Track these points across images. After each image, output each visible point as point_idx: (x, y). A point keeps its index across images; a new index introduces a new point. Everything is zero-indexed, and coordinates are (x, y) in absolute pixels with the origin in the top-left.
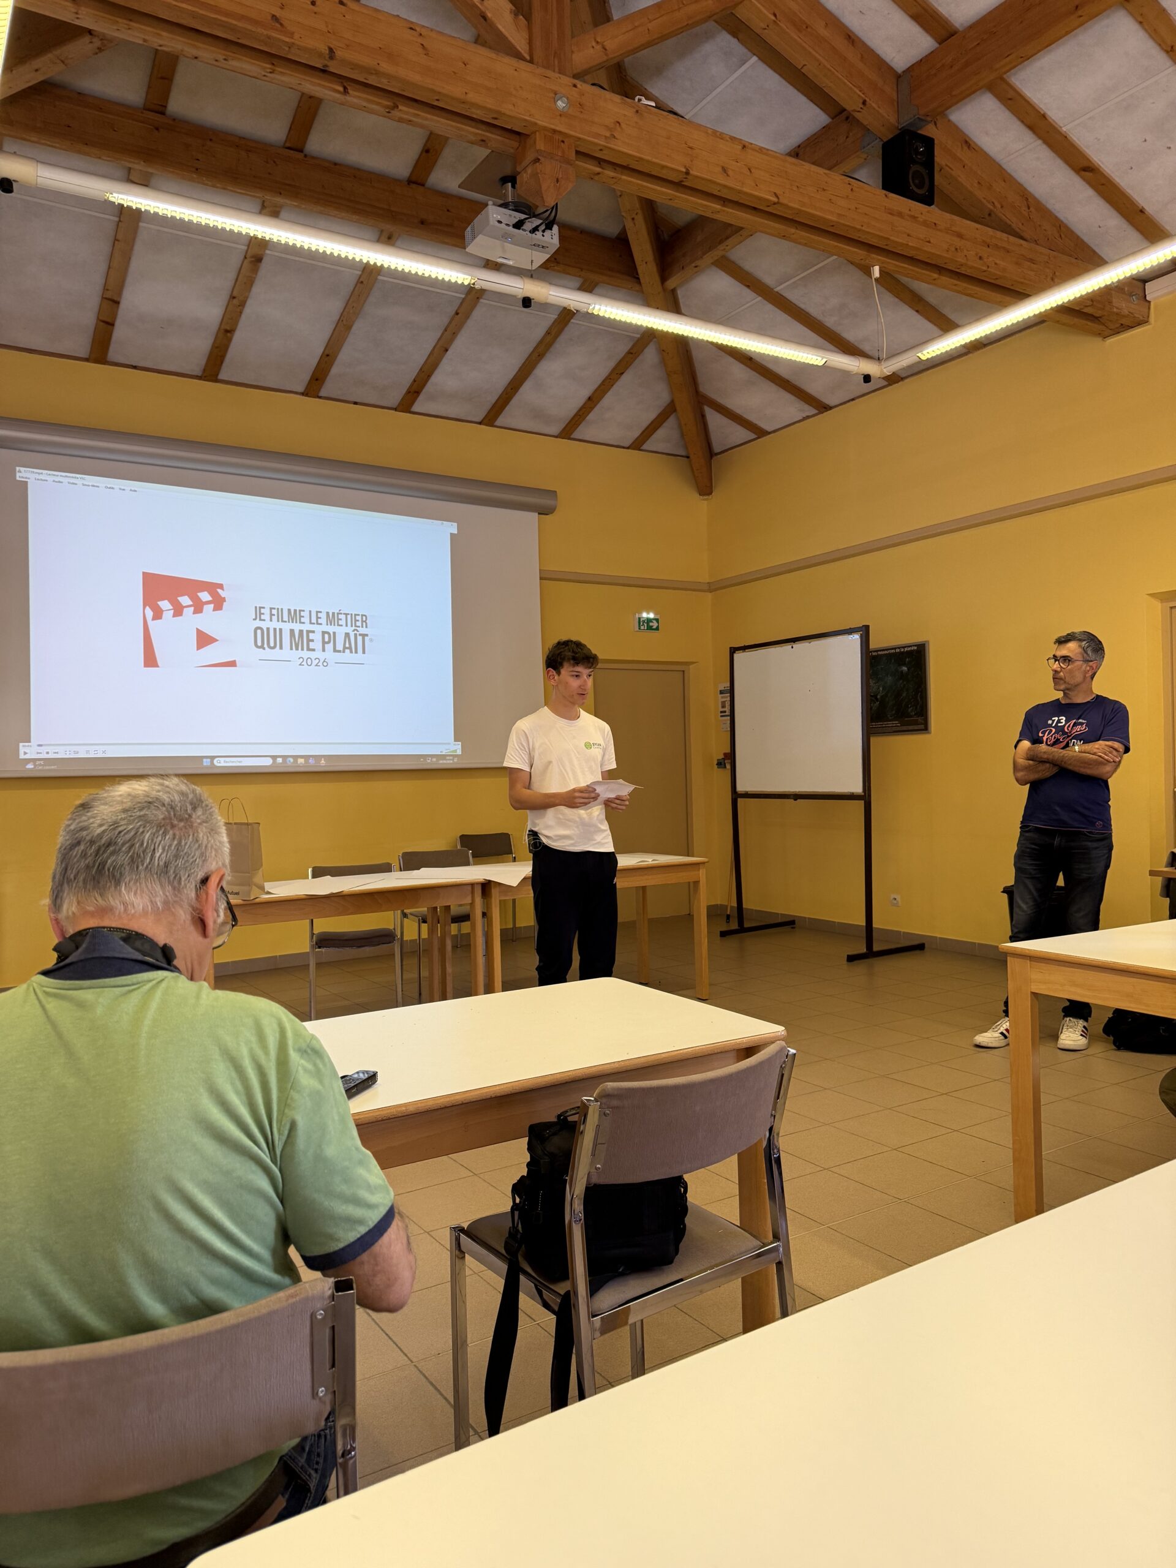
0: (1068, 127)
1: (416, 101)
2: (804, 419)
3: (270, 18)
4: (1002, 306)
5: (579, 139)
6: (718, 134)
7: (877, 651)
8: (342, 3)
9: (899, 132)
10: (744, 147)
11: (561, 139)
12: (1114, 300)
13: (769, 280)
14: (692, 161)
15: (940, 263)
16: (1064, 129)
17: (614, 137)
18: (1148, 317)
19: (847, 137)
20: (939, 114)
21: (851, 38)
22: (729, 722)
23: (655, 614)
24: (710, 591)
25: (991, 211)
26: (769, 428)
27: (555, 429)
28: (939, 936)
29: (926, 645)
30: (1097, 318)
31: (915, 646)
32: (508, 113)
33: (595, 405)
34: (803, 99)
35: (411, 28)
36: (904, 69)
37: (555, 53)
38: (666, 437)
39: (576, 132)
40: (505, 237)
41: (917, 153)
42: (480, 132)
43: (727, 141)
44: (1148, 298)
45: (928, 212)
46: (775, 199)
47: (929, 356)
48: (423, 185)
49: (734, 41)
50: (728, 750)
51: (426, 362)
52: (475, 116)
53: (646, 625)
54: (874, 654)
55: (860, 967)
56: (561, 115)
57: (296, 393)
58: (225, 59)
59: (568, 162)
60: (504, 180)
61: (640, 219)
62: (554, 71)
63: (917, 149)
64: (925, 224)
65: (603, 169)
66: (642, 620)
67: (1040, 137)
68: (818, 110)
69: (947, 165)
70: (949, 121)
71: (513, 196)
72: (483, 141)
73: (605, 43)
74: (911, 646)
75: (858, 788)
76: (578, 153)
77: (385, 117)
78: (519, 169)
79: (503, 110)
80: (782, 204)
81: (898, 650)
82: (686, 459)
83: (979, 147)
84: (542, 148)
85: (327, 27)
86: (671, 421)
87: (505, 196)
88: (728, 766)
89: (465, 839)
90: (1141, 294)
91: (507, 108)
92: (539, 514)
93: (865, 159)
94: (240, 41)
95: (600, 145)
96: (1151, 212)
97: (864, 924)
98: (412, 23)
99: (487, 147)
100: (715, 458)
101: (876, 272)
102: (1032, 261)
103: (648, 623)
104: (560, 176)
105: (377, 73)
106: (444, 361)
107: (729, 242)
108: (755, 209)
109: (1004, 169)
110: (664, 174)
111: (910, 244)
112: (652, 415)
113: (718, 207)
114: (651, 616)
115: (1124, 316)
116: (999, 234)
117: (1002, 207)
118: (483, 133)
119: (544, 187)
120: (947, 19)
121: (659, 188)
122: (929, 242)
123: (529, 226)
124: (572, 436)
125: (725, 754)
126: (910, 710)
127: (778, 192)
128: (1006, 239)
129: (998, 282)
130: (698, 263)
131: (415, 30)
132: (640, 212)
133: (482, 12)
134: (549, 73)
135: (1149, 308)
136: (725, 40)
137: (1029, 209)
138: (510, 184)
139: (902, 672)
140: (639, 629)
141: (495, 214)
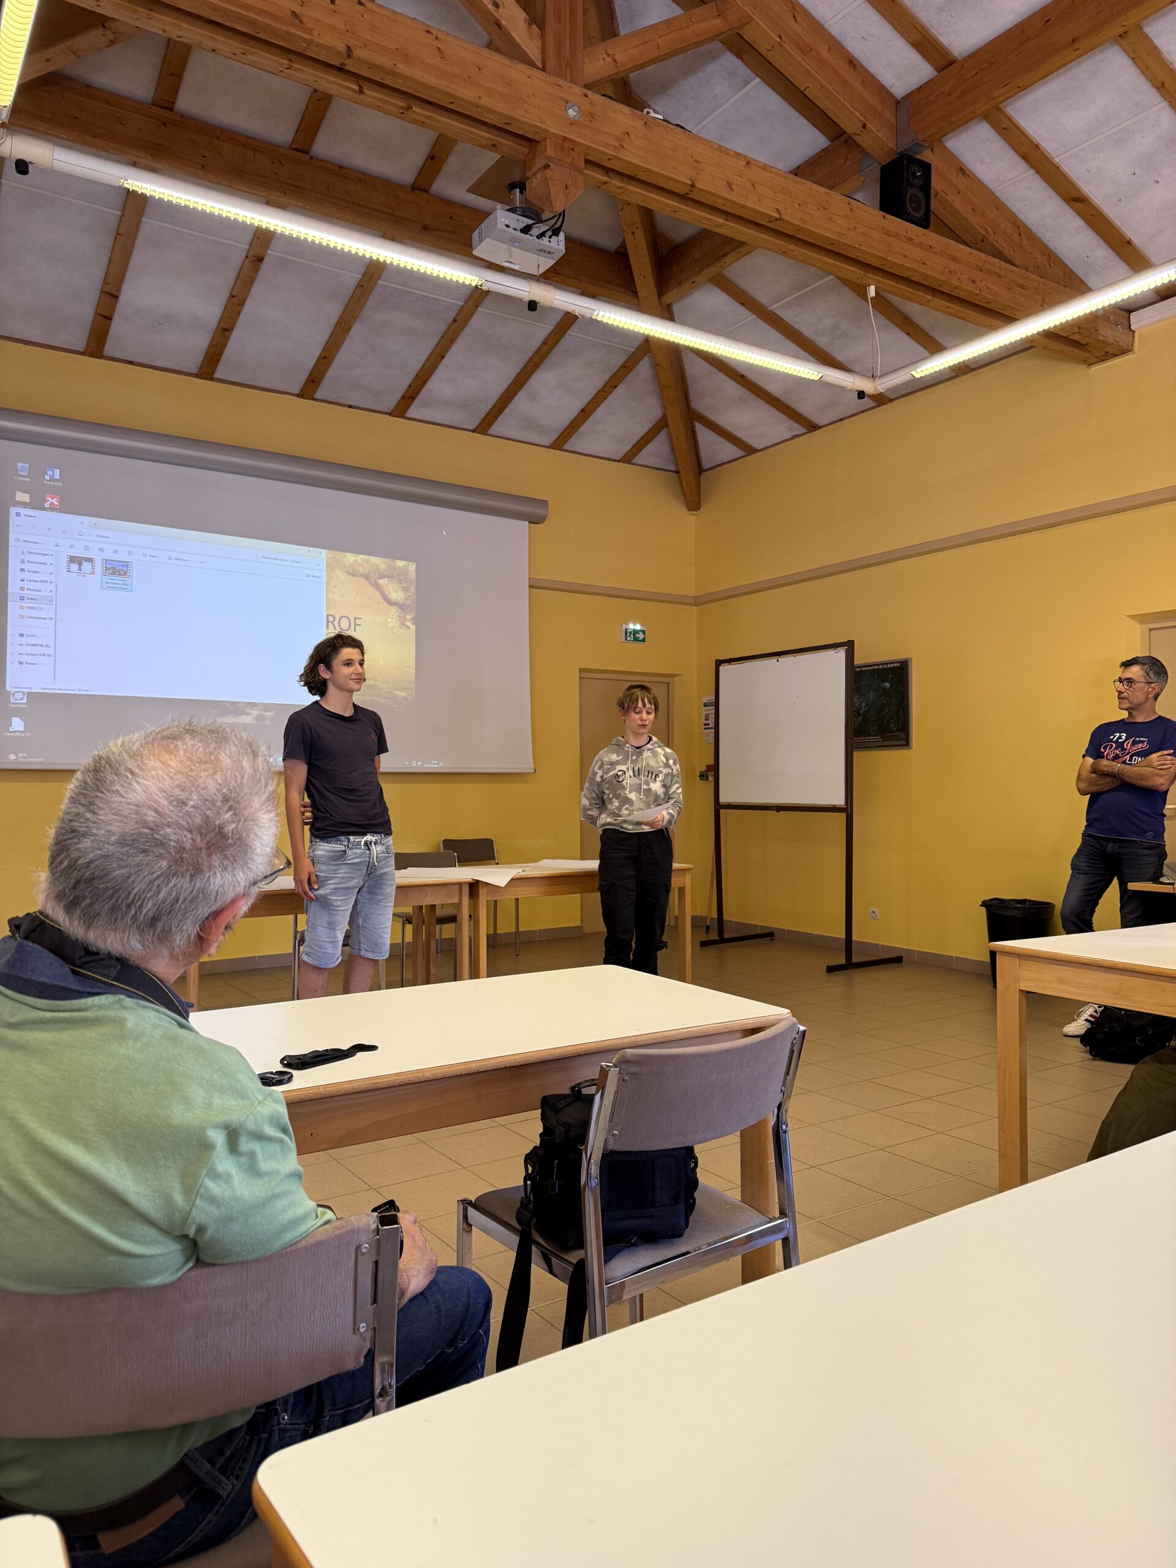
0: (1060, 158)
1: (430, 103)
2: (794, 437)
3: (289, 14)
4: (993, 329)
5: (589, 147)
6: (723, 149)
7: (860, 667)
8: (360, 3)
9: (897, 156)
10: (748, 163)
11: (571, 147)
12: (1100, 328)
13: (763, 299)
14: (698, 174)
15: (935, 285)
16: (1056, 160)
17: (623, 147)
18: (1132, 346)
19: (846, 160)
20: (936, 141)
21: (853, 63)
22: (713, 735)
23: (642, 625)
24: (696, 605)
25: (984, 236)
26: (757, 446)
27: (548, 440)
28: (916, 949)
29: (909, 662)
30: (1082, 345)
31: (898, 662)
32: (519, 118)
33: (589, 417)
34: (804, 121)
35: (428, 32)
36: (904, 94)
37: (567, 63)
38: (656, 451)
39: (585, 140)
40: (512, 241)
41: (914, 176)
42: (491, 136)
43: (732, 156)
44: (1132, 328)
45: (924, 234)
46: (777, 216)
47: (923, 374)
48: (427, 192)
49: (738, 62)
50: (712, 762)
51: (422, 368)
52: (488, 121)
53: (632, 636)
54: (857, 670)
55: (839, 978)
56: (571, 123)
57: (291, 394)
58: (243, 53)
59: (578, 170)
60: (512, 186)
61: (640, 233)
62: (566, 80)
63: (914, 174)
64: (920, 245)
65: (611, 178)
66: (628, 631)
67: (1032, 166)
68: (817, 133)
69: (942, 191)
70: (945, 148)
71: (521, 202)
72: (494, 145)
73: (615, 56)
74: (894, 663)
75: (840, 800)
76: (587, 161)
77: (399, 118)
78: (528, 175)
79: (516, 116)
80: (784, 220)
81: (881, 667)
82: (675, 474)
83: (973, 174)
84: (553, 156)
85: (346, 25)
86: (663, 436)
87: (513, 201)
88: (711, 778)
89: (448, 844)
90: (1126, 323)
91: (519, 114)
92: (530, 522)
93: (863, 182)
94: (258, 35)
95: (608, 154)
96: (1138, 244)
97: (844, 937)
98: (429, 26)
99: (497, 152)
100: (704, 474)
101: (872, 291)
102: (1023, 287)
103: (634, 635)
104: (569, 183)
105: (394, 74)
106: (441, 367)
107: (727, 259)
108: (757, 224)
109: (997, 197)
110: (669, 186)
111: (906, 265)
112: (643, 429)
113: (721, 221)
114: (638, 627)
115: (1109, 345)
116: (991, 259)
117: (994, 234)
118: (495, 138)
119: (553, 194)
120: (946, 47)
121: (664, 200)
122: (924, 264)
123: (535, 231)
124: (564, 448)
125: (708, 766)
126: (892, 725)
127: (781, 208)
128: (998, 265)
129: (989, 306)
130: (695, 279)
131: (432, 33)
132: (640, 226)
133: (498, 20)
134: (561, 82)
135: (1134, 338)
136: (729, 60)
137: (1020, 236)
138: (518, 190)
139: (885, 688)
140: (626, 640)
141: (503, 219)
